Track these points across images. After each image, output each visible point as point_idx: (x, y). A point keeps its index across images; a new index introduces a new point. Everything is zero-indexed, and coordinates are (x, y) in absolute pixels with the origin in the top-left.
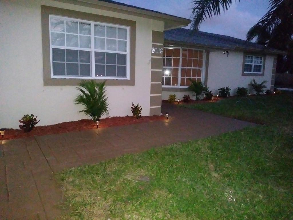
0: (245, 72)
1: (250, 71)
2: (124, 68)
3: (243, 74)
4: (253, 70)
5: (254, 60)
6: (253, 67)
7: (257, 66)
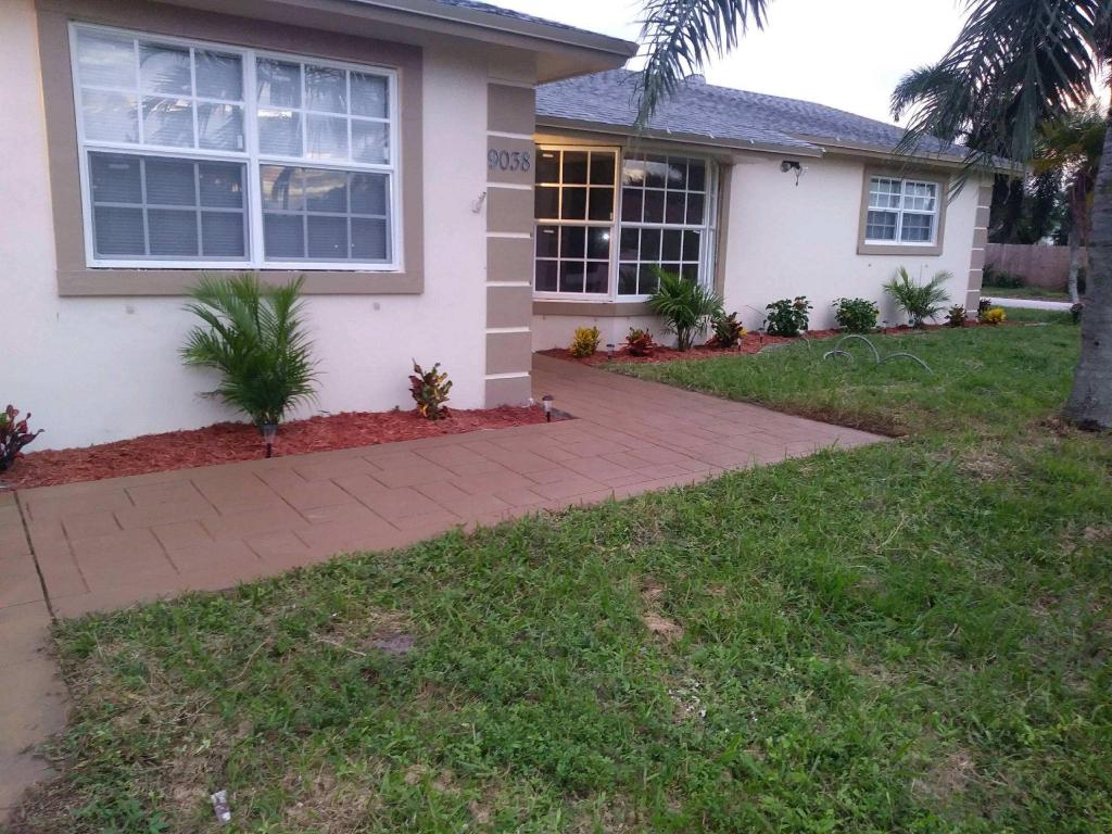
0: (868, 242)
1: (891, 236)
2: (382, 227)
3: (861, 251)
4: (899, 232)
5: (903, 195)
6: (900, 221)
7: (916, 217)
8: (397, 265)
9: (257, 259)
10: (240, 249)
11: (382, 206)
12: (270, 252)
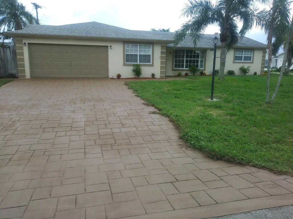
1: (241, 60)
2: (150, 60)
3: (234, 62)
4: (243, 59)
5: (244, 53)
6: (243, 57)
7: (247, 57)
8: (151, 63)
9: (138, 63)
10: (137, 62)
11: (150, 58)
12: (139, 62)
